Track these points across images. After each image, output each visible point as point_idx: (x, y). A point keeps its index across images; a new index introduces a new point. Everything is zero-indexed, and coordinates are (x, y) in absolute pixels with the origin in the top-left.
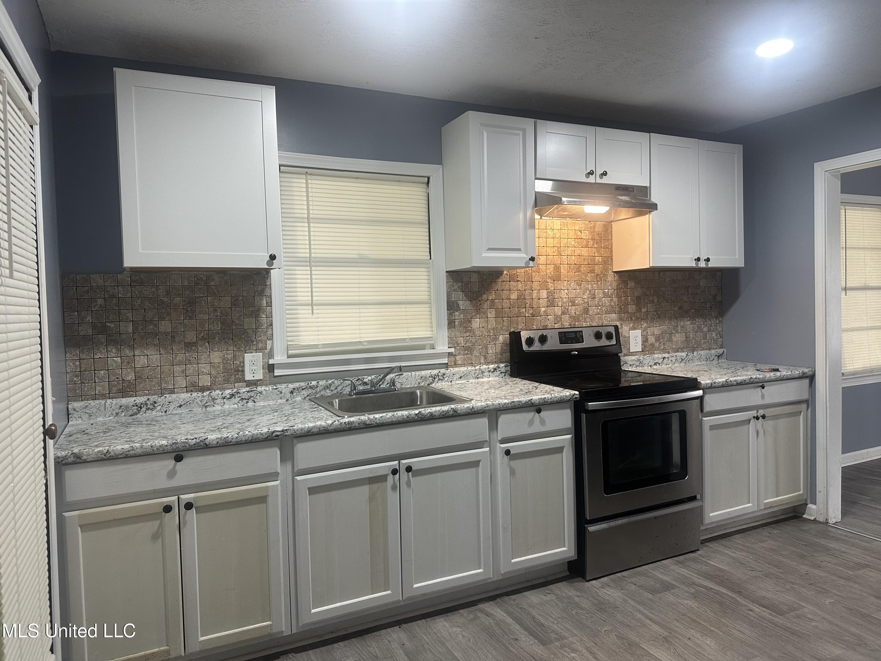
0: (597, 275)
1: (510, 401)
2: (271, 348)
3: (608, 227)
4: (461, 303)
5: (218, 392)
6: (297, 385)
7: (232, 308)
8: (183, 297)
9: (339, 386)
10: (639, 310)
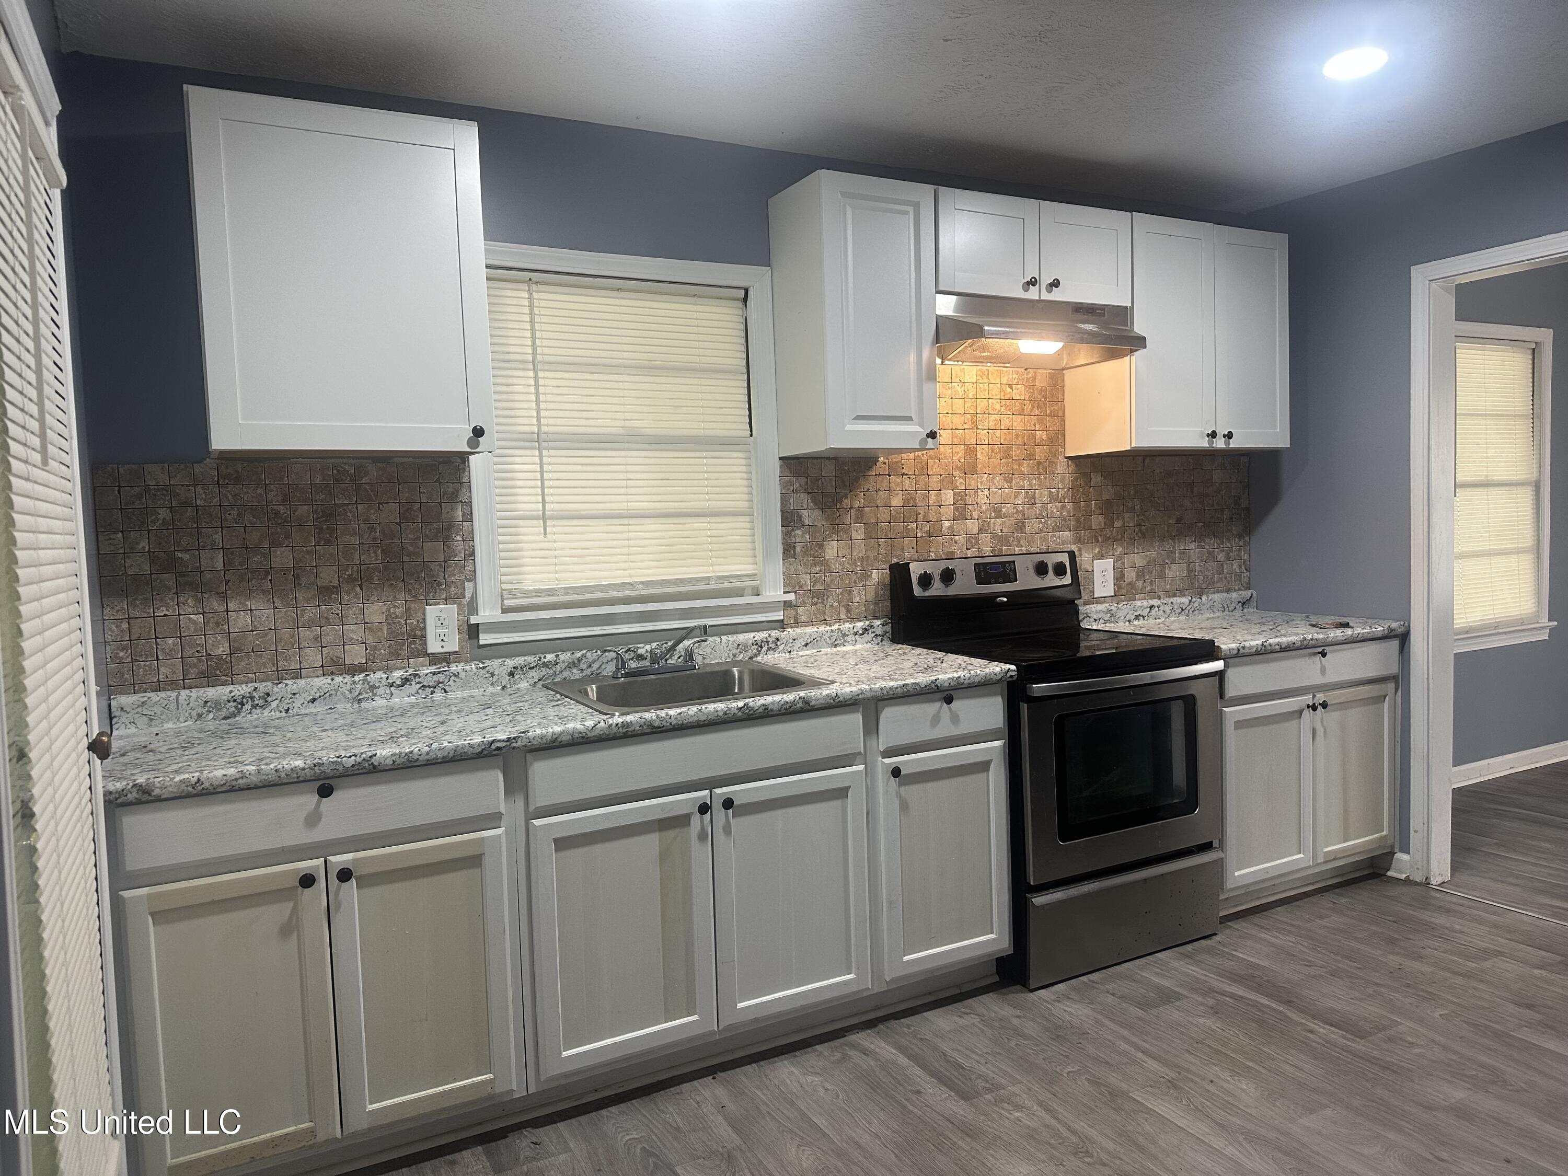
0: (1039, 463)
1: (900, 683)
2: (472, 596)
3: (1057, 378)
4: (805, 513)
5: (380, 674)
6: (520, 661)
7: (402, 525)
8: (312, 505)
9: (594, 662)
10: (1109, 524)
